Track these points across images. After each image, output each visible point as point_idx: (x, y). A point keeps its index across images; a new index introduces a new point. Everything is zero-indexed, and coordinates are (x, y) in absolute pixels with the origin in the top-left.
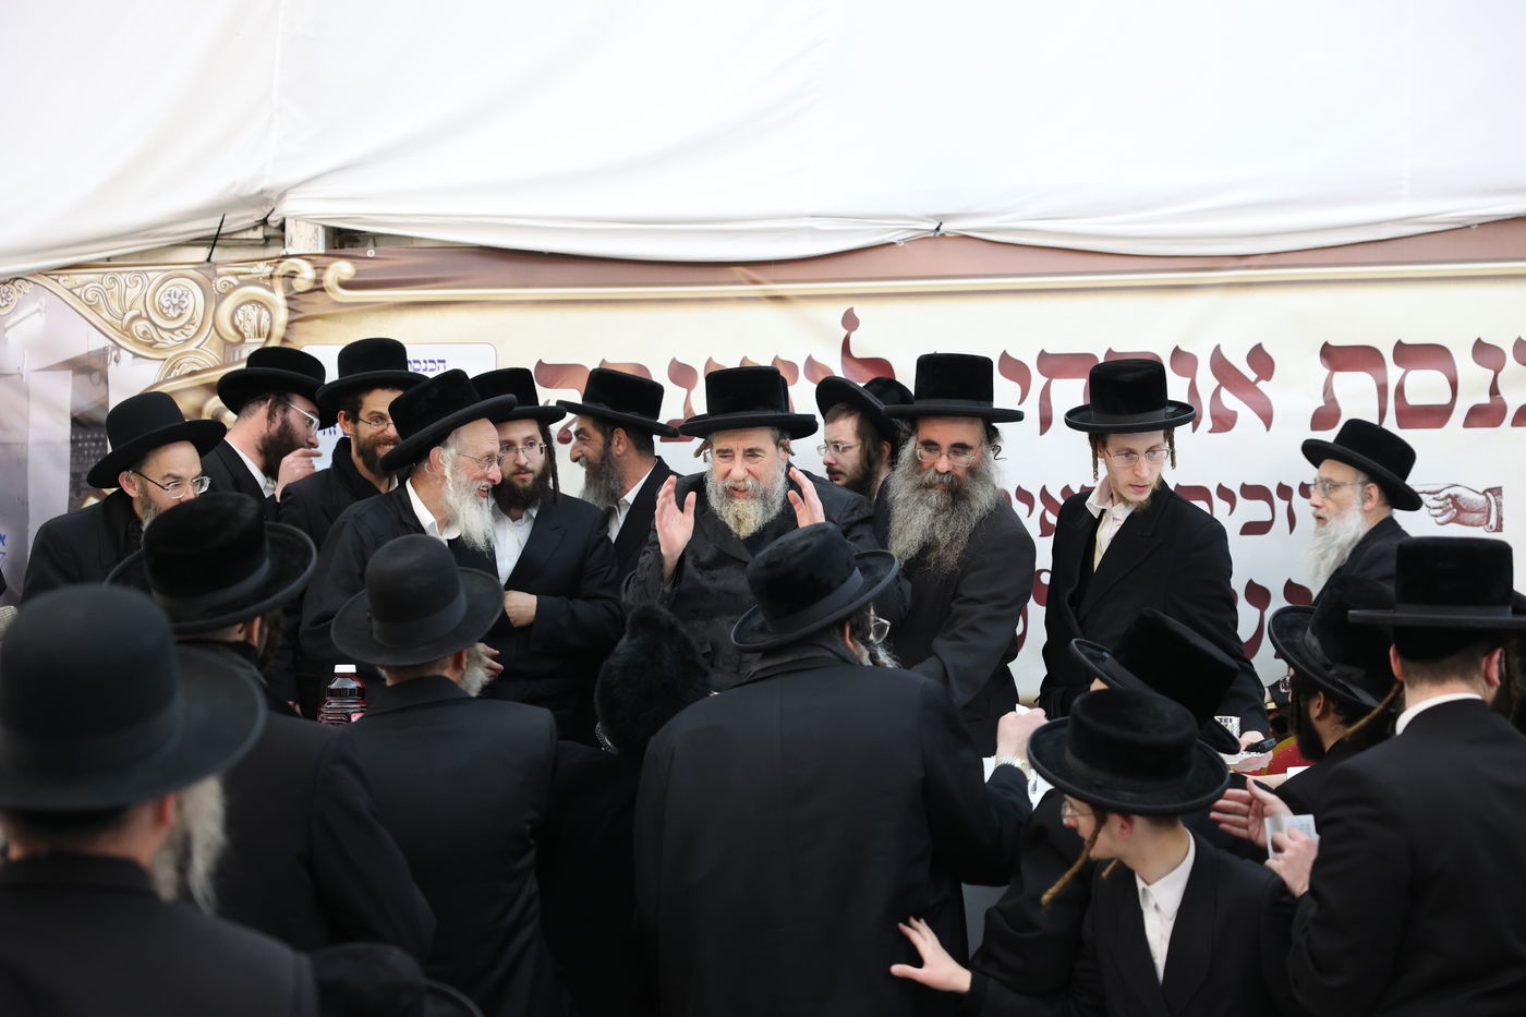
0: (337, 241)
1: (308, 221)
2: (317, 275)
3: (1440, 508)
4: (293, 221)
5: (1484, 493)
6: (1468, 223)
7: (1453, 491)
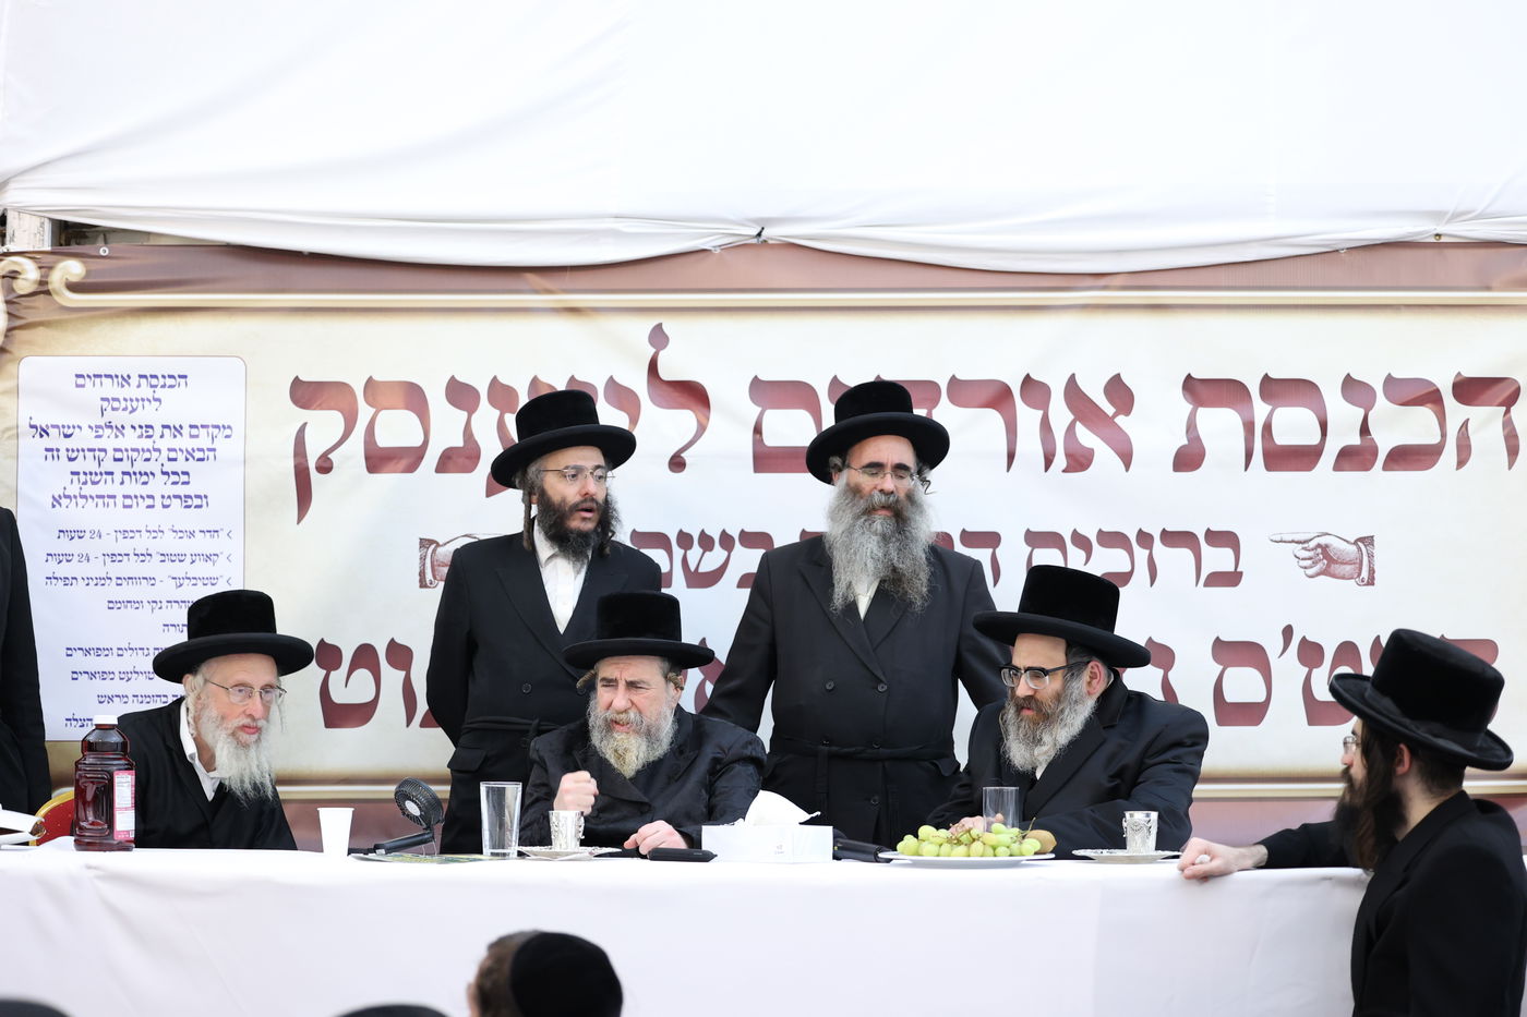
0: (63, 237)
1: (33, 213)
2: (42, 276)
3: (1310, 559)
4: (17, 214)
5: (1355, 543)
6: (1337, 247)
7: (1323, 541)
